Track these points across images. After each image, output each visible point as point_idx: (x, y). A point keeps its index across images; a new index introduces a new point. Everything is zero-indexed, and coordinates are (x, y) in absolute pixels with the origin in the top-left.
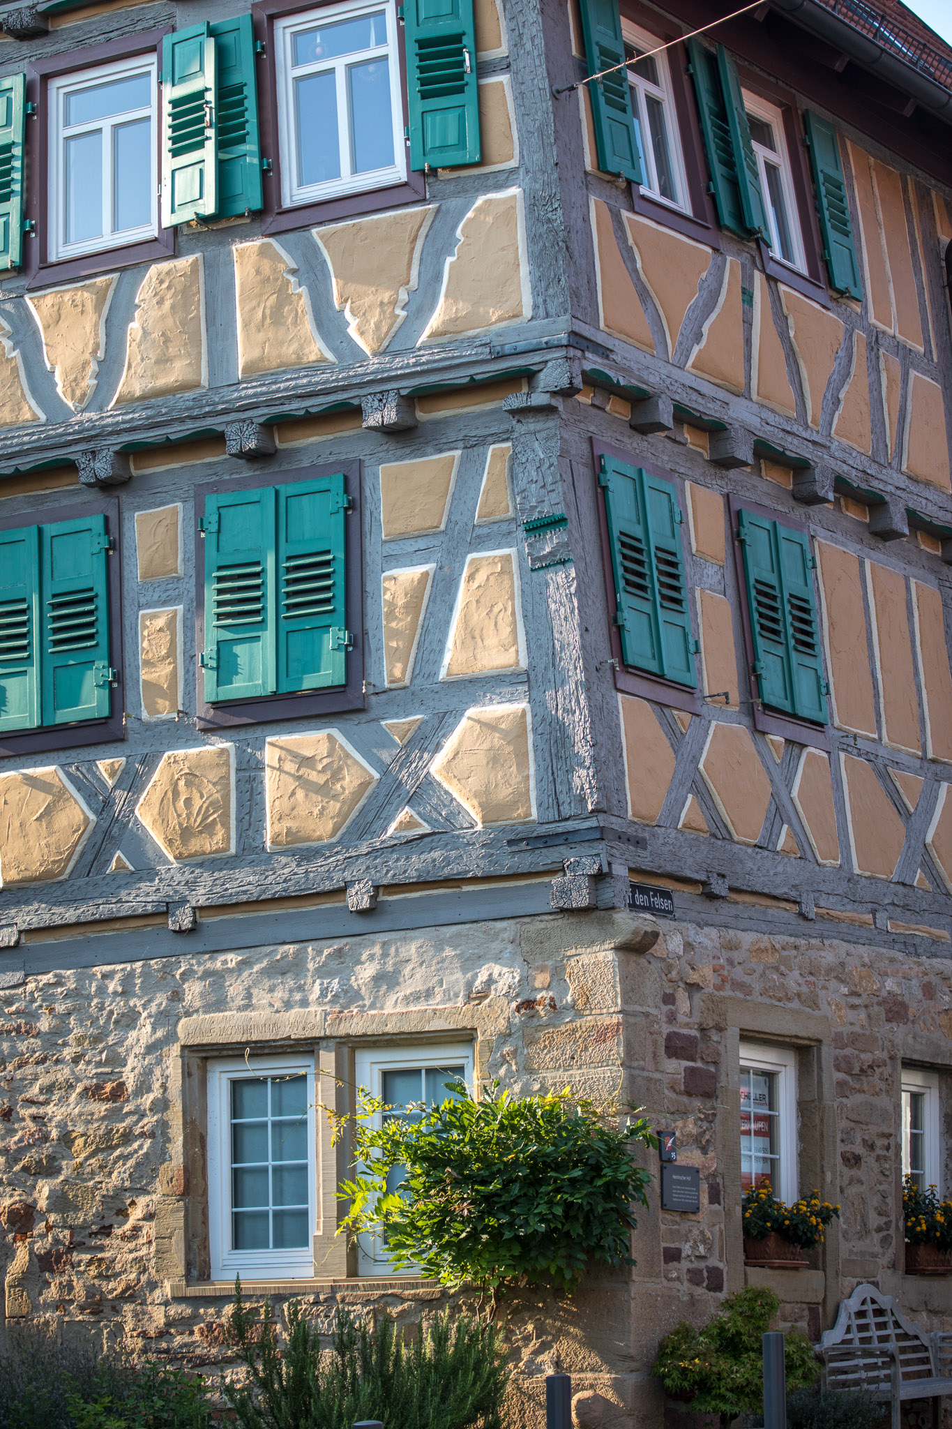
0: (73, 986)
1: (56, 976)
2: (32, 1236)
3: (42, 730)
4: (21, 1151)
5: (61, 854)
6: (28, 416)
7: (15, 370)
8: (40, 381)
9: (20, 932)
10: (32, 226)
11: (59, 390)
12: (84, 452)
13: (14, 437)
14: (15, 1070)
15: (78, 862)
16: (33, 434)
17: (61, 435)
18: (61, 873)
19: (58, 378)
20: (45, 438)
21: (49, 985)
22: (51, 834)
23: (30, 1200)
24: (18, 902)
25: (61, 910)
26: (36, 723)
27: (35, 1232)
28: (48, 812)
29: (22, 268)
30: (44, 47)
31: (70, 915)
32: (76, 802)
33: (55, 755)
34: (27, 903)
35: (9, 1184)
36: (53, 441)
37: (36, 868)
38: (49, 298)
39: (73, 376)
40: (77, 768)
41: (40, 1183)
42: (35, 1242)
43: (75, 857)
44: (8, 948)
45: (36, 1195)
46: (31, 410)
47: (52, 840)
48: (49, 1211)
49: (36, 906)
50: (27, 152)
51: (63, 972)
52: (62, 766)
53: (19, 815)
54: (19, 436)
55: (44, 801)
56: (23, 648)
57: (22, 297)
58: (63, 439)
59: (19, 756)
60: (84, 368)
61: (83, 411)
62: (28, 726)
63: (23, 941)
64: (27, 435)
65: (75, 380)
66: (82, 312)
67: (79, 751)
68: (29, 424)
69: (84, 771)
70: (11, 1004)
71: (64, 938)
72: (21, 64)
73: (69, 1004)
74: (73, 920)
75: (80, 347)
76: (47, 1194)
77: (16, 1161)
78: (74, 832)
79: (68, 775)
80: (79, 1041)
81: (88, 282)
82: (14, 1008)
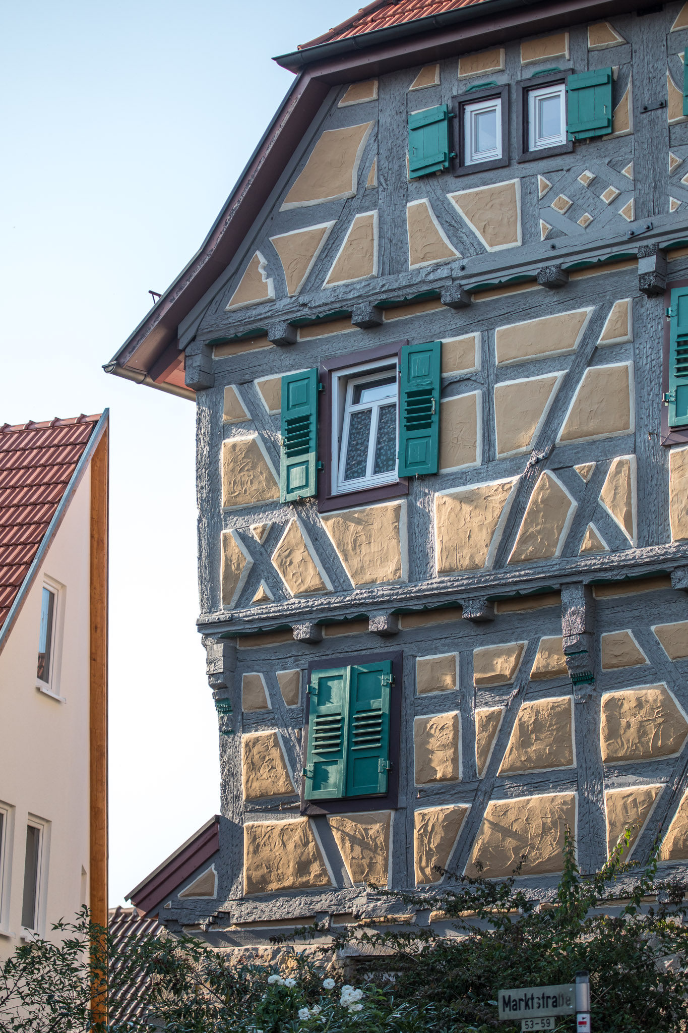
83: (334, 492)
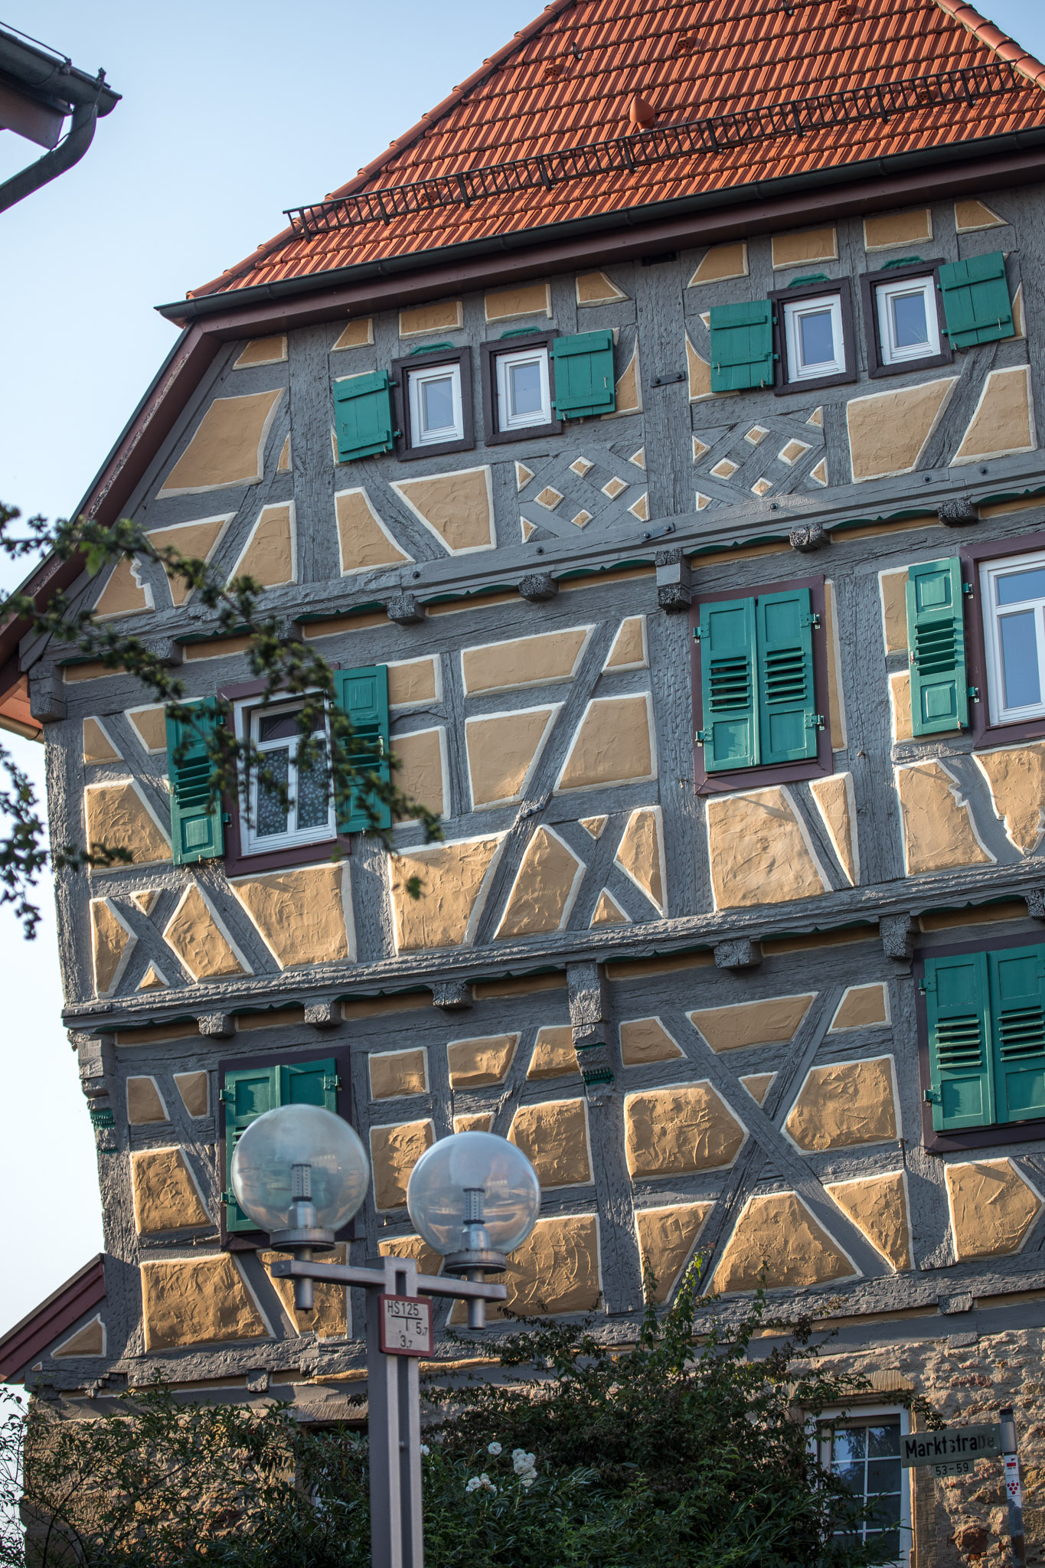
0: (1025, 1343)
1: (1008, 1335)
2: (985, 1555)
3: (996, 1127)
4: (976, 1484)
5: (1015, 1232)
6: (980, 858)
7: (965, 817)
8: (990, 829)
9: (974, 1299)
10: (976, 693)
11: (1009, 836)
12: (1033, 890)
13: (967, 876)
14: (970, 1415)
15: (1029, 1239)
16: (985, 873)
17: (1013, 875)
18: (1014, 1248)
19: (1006, 825)
20: (997, 878)
21: (1001, 1343)
22: (1005, 1215)
23: (984, 1525)
24: (972, 1273)
25: (1014, 1279)
26: (991, 1121)
27: (989, 1552)
28: (1002, 1196)
29: (968, 730)
30: (977, 535)
31: (1023, 1283)
32: (1029, 1188)
33: (1007, 1148)
34: (981, 1274)
35: (964, 1513)
36: (1004, 880)
37: (992, 1245)
38: (997, 755)
39: (1023, 825)
40: (1029, 1160)
41: (994, 1510)
42: (988, 1560)
43: (1028, 1235)
44: (963, 1312)
45: (990, 1520)
46: (981, 853)
47: (1006, 1220)
48: (1002, 1533)
49: (989, 1276)
50: (967, 627)
51: (1014, 1332)
52: (1014, 1158)
53: (973, 1199)
54: (972, 875)
55: (998, 1188)
56: (976, 1057)
57: (969, 754)
58: (1014, 879)
59: (972, 1149)
60: (1032, 818)
61: (1031, 855)
62: (982, 1123)
63: (976, 1306)
64: (979, 874)
65: (1025, 828)
66: (1029, 769)
67: (1029, 1144)
68: (980, 865)
69: (1035, 1161)
70: (965, 1360)
71: (1016, 1303)
72: (953, 547)
73: (1021, 1358)
74: (1026, 1287)
75: (1028, 800)
76: (1001, 1519)
77: (971, 1493)
78: (1027, 1213)
79: (1020, 1165)
80: (1030, 1390)
81: (1033, 743)
82: (968, 1363)
83: (245, 853)
